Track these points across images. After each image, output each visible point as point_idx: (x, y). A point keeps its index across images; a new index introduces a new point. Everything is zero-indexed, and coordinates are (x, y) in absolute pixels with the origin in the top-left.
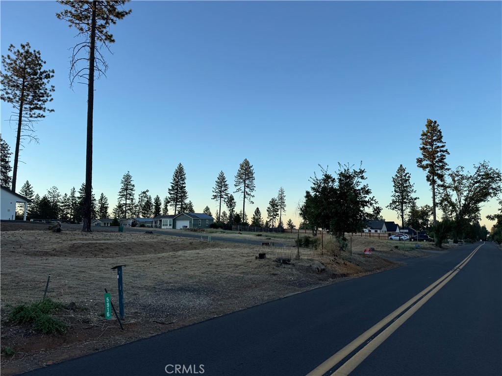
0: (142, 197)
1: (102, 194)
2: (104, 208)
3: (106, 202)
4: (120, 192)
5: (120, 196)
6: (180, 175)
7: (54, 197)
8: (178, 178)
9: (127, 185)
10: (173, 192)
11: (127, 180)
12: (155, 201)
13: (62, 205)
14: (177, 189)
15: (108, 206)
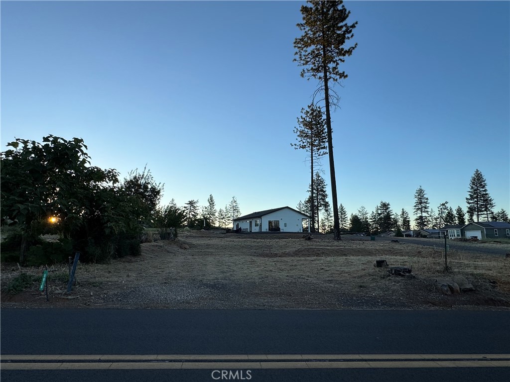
0: (441, 209)
1: (403, 209)
2: (406, 222)
3: (407, 217)
4: (415, 206)
5: (416, 210)
6: (478, 181)
7: (363, 215)
8: (476, 186)
9: (421, 199)
10: (472, 201)
11: (420, 195)
12: (457, 212)
13: (371, 220)
14: (477, 197)
15: (410, 219)
